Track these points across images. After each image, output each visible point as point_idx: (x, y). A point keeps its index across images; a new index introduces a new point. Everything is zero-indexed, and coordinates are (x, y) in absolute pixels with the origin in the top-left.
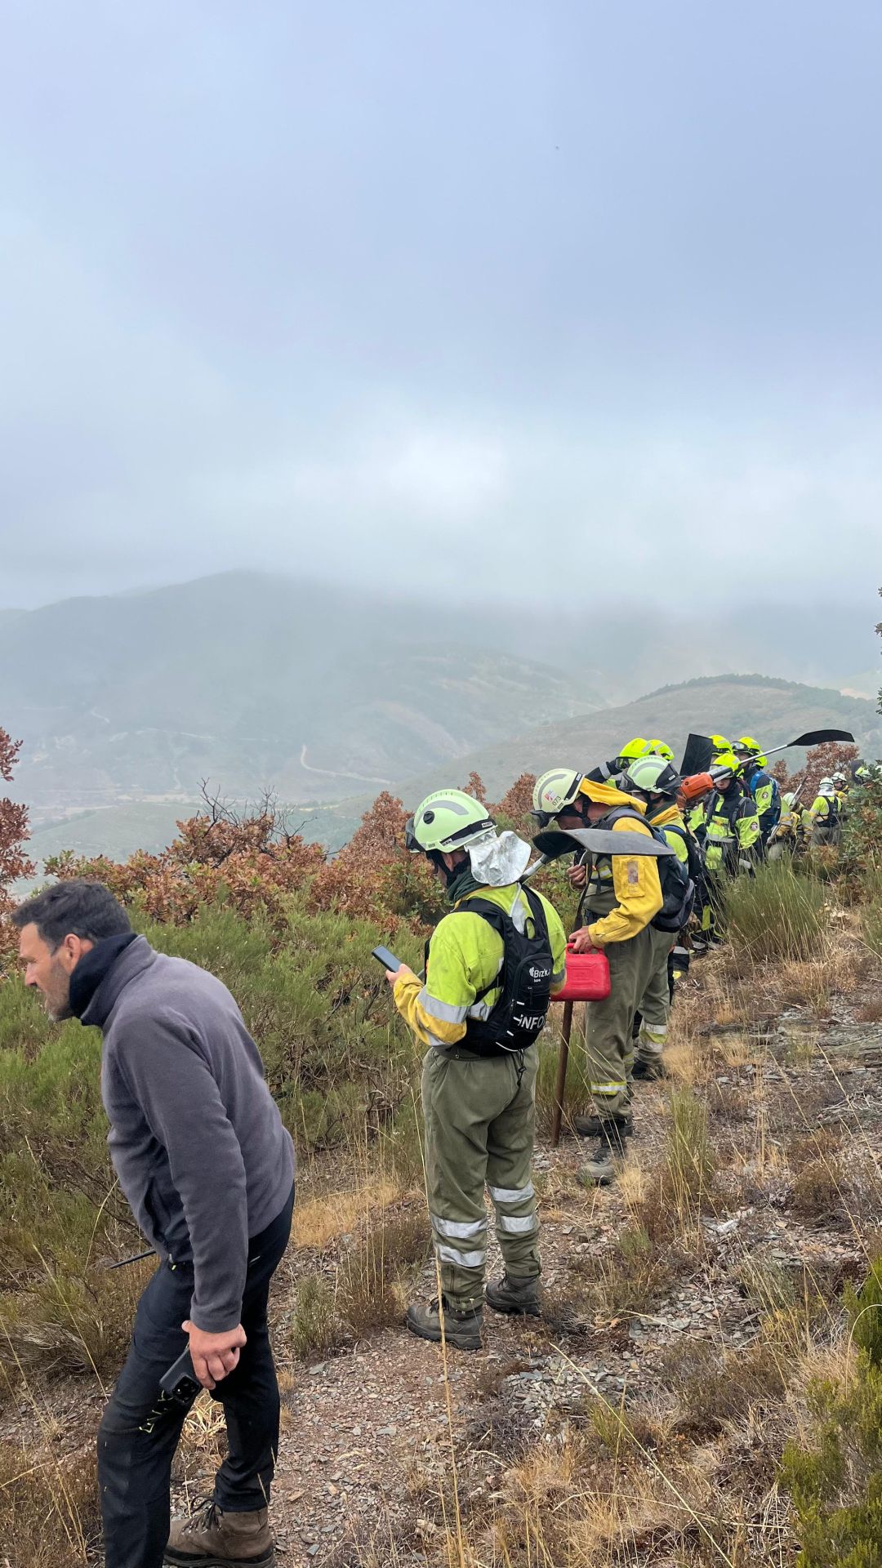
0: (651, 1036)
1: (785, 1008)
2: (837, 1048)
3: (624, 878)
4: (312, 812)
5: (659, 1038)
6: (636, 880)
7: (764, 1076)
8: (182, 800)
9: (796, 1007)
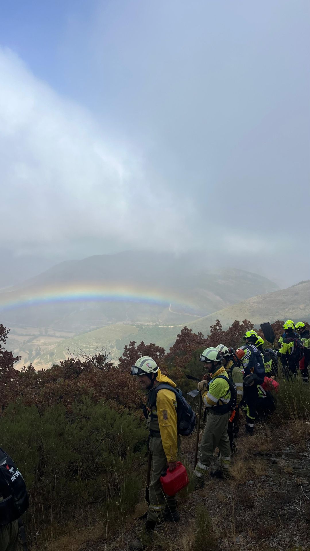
0: (224, 461)
1: (288, 446)
2: (301, 470)
3: (162, 417)
4: (173, 327)
5: (227, 462)
6: (167, 418)
7: (268, 482)
8: (129, 323)
9: (292, 445)
